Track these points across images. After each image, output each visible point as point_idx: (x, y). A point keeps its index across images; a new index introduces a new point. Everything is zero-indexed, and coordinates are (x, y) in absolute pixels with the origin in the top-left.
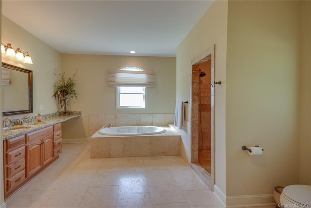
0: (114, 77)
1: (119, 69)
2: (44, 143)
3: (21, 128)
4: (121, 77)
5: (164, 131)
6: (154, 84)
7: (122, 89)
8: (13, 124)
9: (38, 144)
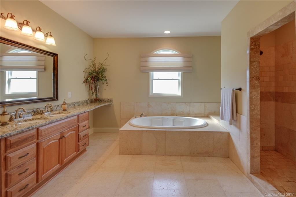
0: (146, 61)
1: (152, 53)
2: (64, 137)
3: (39, 119)
4: (154, 61)
5: (206, 124)
6: (191, 68)
7: (156, 75)
8: (33, 113)
9: (57, 139)
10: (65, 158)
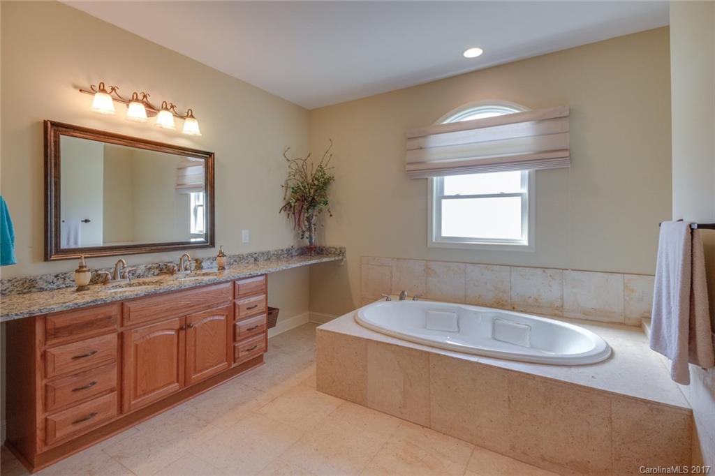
0: (421, 148)
1: (437, 123)
2: (189, 326)
3: (153, 283)
4: (442, 145)
6: (566, 154)
8: (157, 272)
9: (172, 329)
10: (196, 372)
